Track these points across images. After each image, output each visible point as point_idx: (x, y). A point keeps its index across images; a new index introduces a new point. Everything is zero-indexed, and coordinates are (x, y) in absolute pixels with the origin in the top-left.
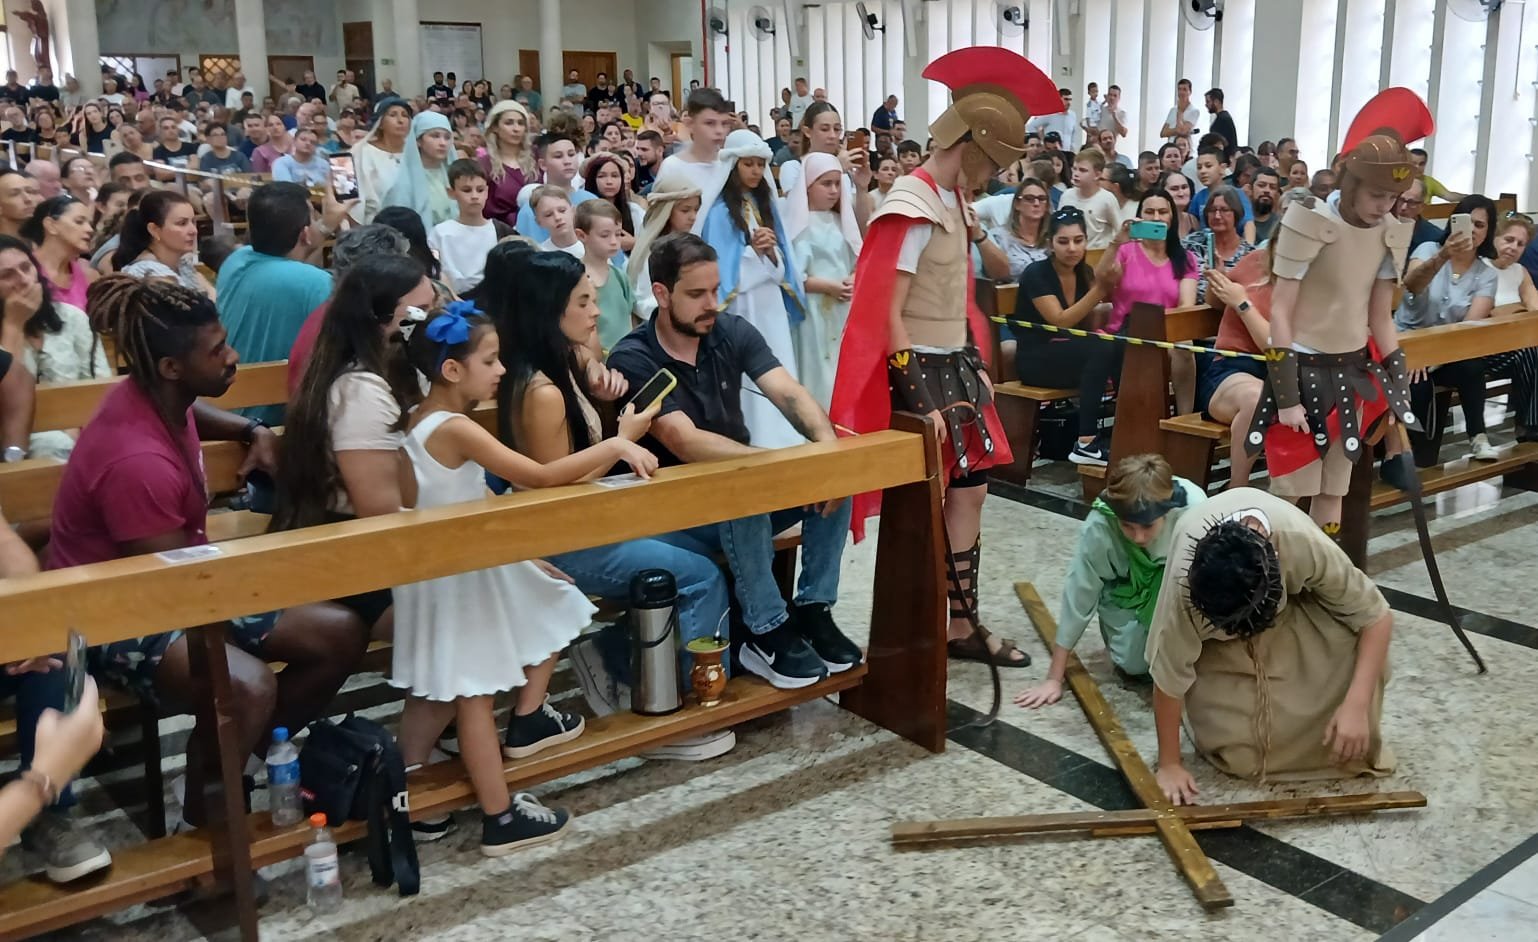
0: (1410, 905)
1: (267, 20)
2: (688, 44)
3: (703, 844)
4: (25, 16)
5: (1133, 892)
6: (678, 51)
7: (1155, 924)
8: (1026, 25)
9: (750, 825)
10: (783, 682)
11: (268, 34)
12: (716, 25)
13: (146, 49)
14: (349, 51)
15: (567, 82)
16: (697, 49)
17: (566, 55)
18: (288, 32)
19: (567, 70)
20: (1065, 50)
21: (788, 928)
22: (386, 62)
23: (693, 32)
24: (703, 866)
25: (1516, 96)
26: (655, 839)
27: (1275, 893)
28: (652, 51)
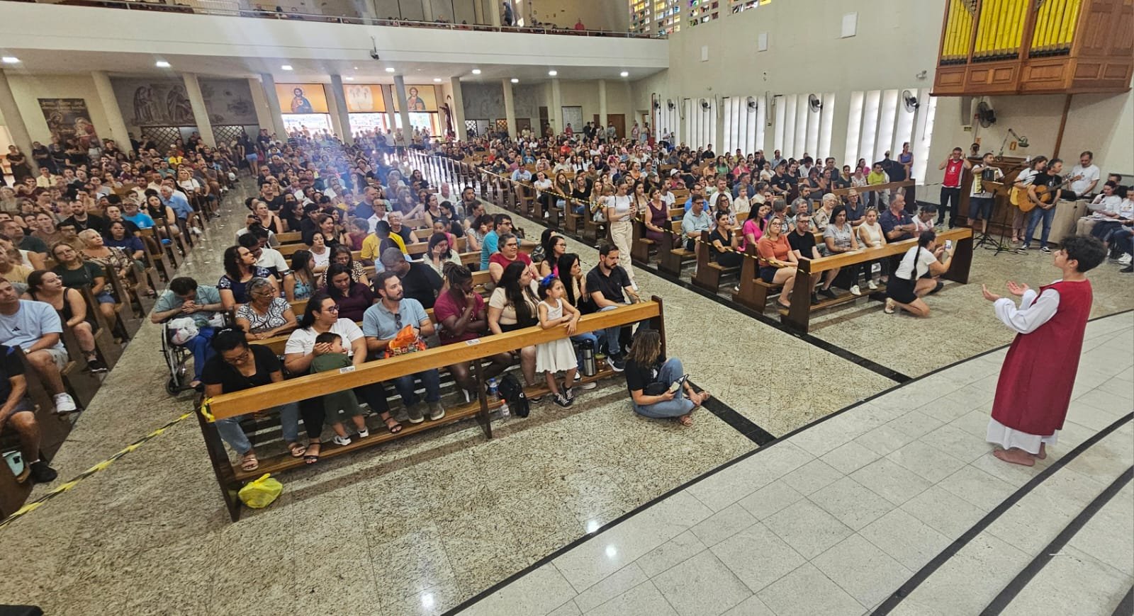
0: (773, 438)
1: (515, 106)
2: (647, 111)
3: (598, 409)
4: (443, 108)
5: (702, 431)
6: (644, 113)
7: (705, 440)
8: (757, 108)
9: (611, 404)
10: (616, 369)
11: (515, 111)
12: (656, 105)
13: (479, 117)
14: (541, 116)
15: (609, 126)
16: (650, 112)
17: (608, 115)
18: (522, 110)
19: (609, 122)
20: (769, 117)
21: (613, 433)
22: (552, 120)
23: (649, 107)
24: (597, 415)
25: (923, 139)
26: (587, 406)
27: (739, 434)
28: (636, 113)
